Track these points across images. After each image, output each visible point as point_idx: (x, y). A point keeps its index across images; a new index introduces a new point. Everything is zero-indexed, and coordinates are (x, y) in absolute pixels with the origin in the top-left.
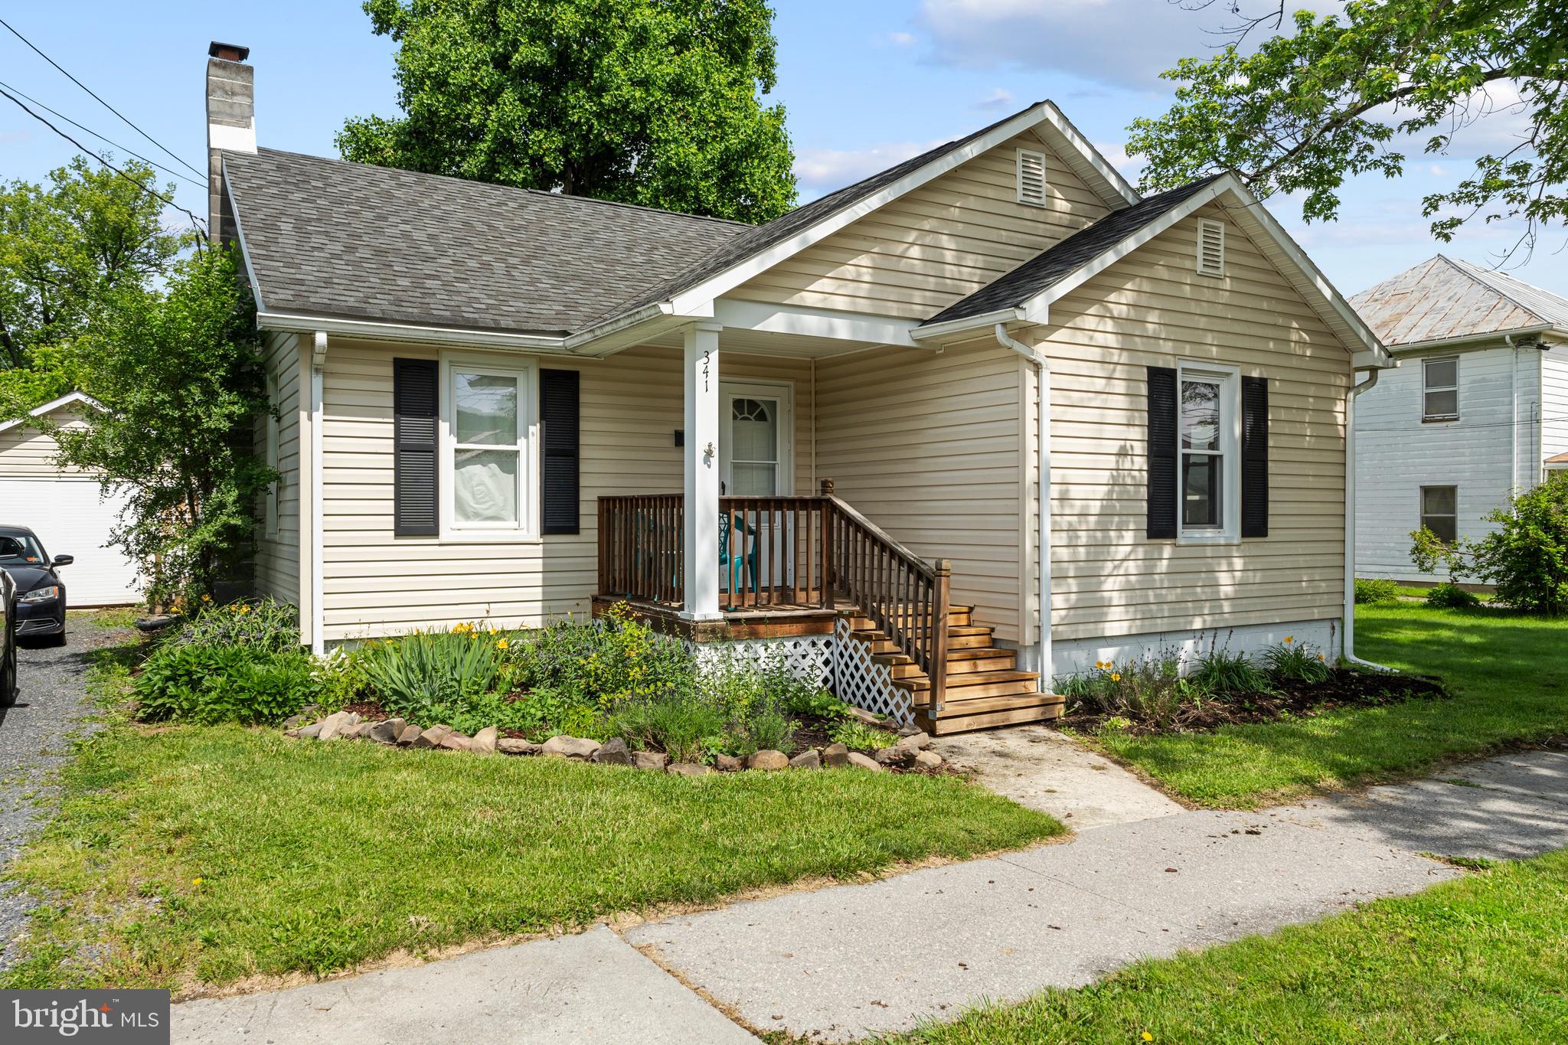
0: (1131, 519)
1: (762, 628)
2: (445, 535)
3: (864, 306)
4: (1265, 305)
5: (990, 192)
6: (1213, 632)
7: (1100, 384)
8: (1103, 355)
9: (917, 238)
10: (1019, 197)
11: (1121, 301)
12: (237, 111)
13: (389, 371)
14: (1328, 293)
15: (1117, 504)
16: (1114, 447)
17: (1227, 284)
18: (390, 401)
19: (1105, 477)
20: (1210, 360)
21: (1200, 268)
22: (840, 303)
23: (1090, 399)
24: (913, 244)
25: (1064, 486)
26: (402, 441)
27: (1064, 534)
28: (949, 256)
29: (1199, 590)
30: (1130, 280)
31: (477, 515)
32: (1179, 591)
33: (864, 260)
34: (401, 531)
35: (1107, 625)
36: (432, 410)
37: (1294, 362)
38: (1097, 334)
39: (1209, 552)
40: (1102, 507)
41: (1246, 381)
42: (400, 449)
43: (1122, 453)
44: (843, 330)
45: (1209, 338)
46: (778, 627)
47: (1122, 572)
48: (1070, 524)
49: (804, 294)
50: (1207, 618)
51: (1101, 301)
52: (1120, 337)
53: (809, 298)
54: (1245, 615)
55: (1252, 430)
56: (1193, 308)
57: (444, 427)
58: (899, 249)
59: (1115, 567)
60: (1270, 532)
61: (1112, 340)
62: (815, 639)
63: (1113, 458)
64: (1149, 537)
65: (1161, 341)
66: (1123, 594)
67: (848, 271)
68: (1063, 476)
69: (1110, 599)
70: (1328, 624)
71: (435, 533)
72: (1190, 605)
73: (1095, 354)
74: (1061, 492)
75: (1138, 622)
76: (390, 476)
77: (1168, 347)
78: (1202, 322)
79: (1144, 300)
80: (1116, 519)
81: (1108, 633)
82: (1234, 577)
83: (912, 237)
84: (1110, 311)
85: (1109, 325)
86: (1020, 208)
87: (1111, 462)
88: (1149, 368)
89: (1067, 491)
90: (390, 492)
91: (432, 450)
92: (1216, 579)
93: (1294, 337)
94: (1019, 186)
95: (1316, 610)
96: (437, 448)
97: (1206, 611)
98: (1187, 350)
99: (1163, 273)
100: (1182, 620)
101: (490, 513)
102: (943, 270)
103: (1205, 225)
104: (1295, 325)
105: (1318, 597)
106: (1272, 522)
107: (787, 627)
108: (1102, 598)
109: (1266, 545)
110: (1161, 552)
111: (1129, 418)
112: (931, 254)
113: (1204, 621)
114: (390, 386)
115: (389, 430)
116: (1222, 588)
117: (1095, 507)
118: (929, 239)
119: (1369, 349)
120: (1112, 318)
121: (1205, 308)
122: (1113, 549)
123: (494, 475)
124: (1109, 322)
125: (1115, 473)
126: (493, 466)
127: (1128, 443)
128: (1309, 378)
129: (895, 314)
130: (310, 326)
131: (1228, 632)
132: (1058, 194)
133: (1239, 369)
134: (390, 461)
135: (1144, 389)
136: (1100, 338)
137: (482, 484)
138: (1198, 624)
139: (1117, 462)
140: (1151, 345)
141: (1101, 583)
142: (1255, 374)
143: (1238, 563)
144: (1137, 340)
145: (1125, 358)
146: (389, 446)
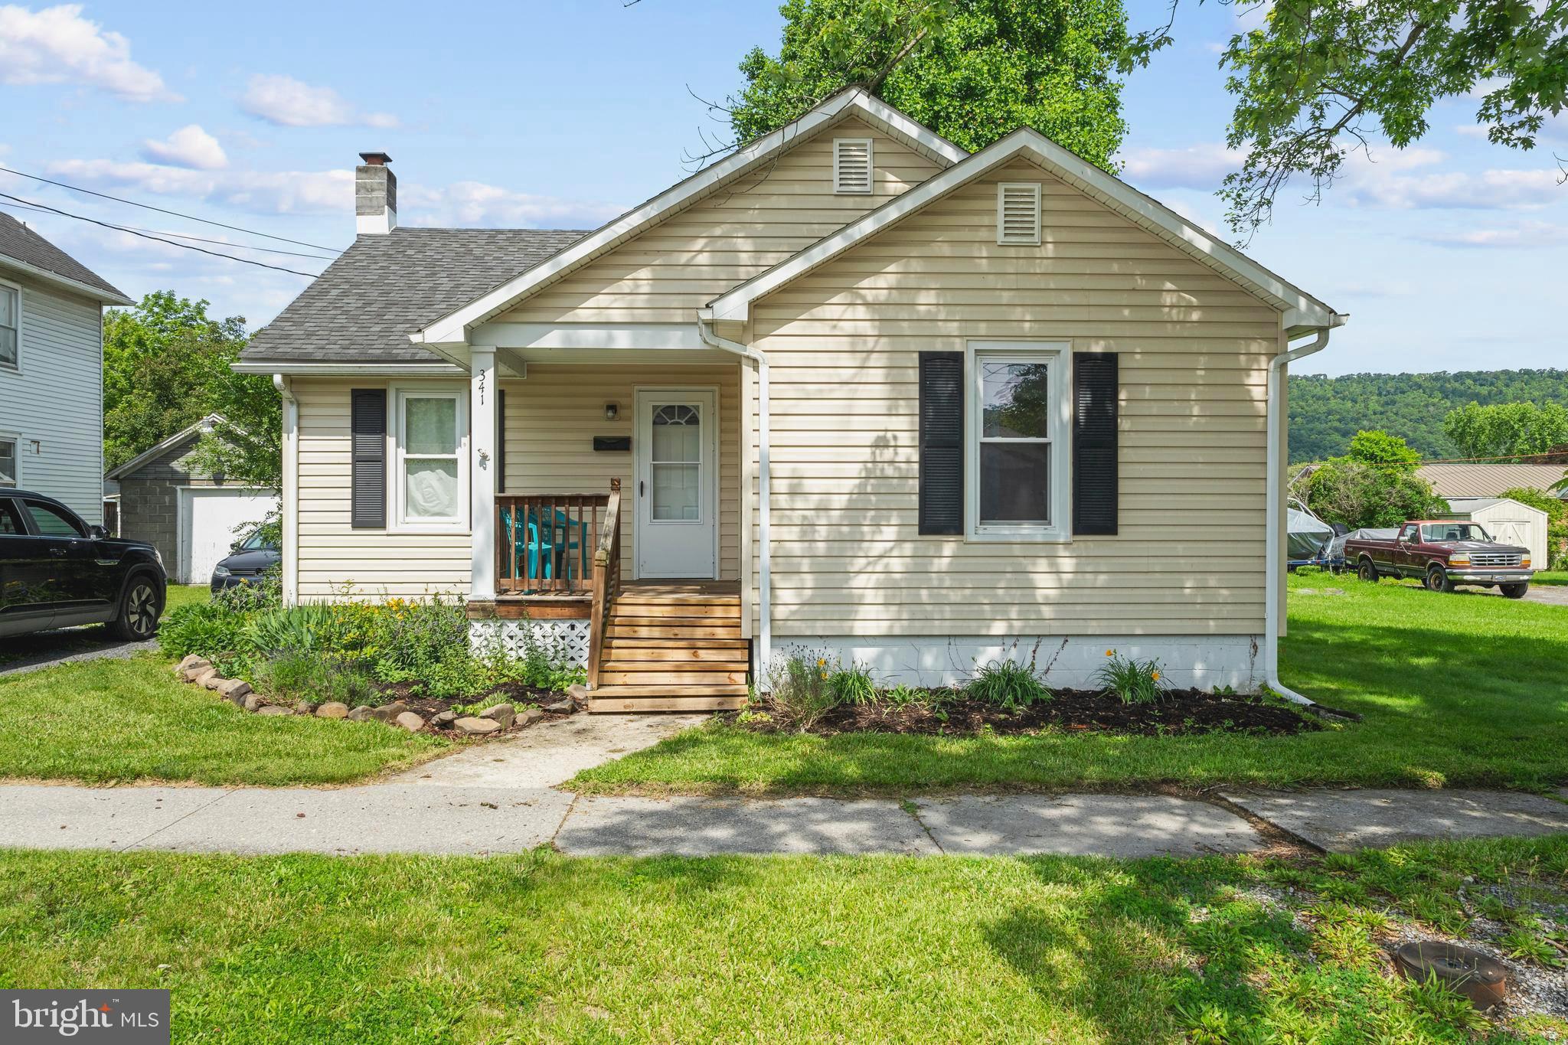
0: (895, 513)
1: (533, 610)
2: (391, 527)
3: (646, 316)
4: (1115, 268)
5: (798, 188)
6: (1036, 640)
7: (846, 374)
8: (852, 344)
9: (706, 245)
10: (836, 188)
11: (879, 284)
12: (375, 203)
13: (348, 400)
14: (1205, 245)
15: (873, 498)
16: (869, 438)
17: (1050, 250)
18: (348, 423)
19: (855, 470)
20: (1023, 337)
21: (1000, 237)
22: (617, 316)
23: (831, 390)
24: (701, 251)
25: (796, 481)
26: (357, 454)
27: (796, 529)
28: (744, 258)
29: (1000, 592)
30: (893, 262)
31: (426, 512)
32: (967, 592)
33: (644, 273)
34: (356, 524)
35: (857, 624)
36: (381, 429)
37: (1169, 330)
38: (841, 323)
39: (1017, 550)
40: (850, 500)
41: (1081, 359)
42: (356, 461)
43: (881, 444)
44: (623, 340)
45: (1017, 313)
46: (548, 610)
47: (879, 568)
48: (804, 517)
49: (578, 311)
50: (1016, 624)
51: (849, 289)
52: (877, 323)
53: (582, 314)
54: (1081, 623)
55: (1089, 411)
56: (991, 281)
57: (391, 442)
58: (684, 258)
59: (869, 564)
60: (1120, 530)
61: (867, 328)
62: (574, 622)
63: (868, 450)
64: (921, 533)
65: (940, 323)
66: (881, 592)
67: (626, 286)
68: (794, 470)
69: (862, 596)
70: (1248, 641)
71: (384, 527)
72: (987, 608)
73: (844, 343)
74: (791, 486)
75: (905, 623)
76: (348, 481)
77: (953, 328)
78: (1006, 297)
79: (912, 281)
80: (872, 513)
81: (858, 632)
82: (1060, 580)
83: (699, 244)
84: (863, 297)
85: (861, 312)
86: (840, 199)
87: (866, 454)
88: (921, 354)
89: (799, 485)
90: (348, 493)
91: (381, 460)
92: (1031, 581)
93: (1168, 299)
94: (836, 177)
95: (1212, 623)
96: (385, 458)
97: (1014, 616)
98: (983, 328)
99: (946, 250)
100: (973, 624)
101: (436, 510)
102: (737, 273)
103: (1006, 190)
104: (1169, 285)
105: (1215, 608)
106: (1123, 518)
107: (558, 610)
108: (851, 596)
109: (1118, 544)
110: (940, 549)
111: (890, 408)
112: (720, 258)
113: (1011, 627)
114: (348, 411)
115: (348, 445)
116: (1039, 592)
117: (840, 501)
118: (720, 244)
119: (1293, 306)
120: (866, 304)
121: (1011, 282)
122: (865, 545)
123: (441, 479)
124: (862, 309)
125: (870, 465)
126: (440, 471)
127: (889, 435)
128: (1195, 347)
129: (679, 320)
130: (268, 371)
131: (1061, 641)
132: (890, 177)
133: (1069, 345)
134: (348, 469)
135: (914, 375)
136: (848, 327)
137: (431, 486)
138: (999, 628)
139: (874, 453)
140: (927, 328)
141: (847, 580)
142: (1098, 348)
143: (1067, 564)
144: (905, 324)
145: (884, 343)
146: (348, 457)
